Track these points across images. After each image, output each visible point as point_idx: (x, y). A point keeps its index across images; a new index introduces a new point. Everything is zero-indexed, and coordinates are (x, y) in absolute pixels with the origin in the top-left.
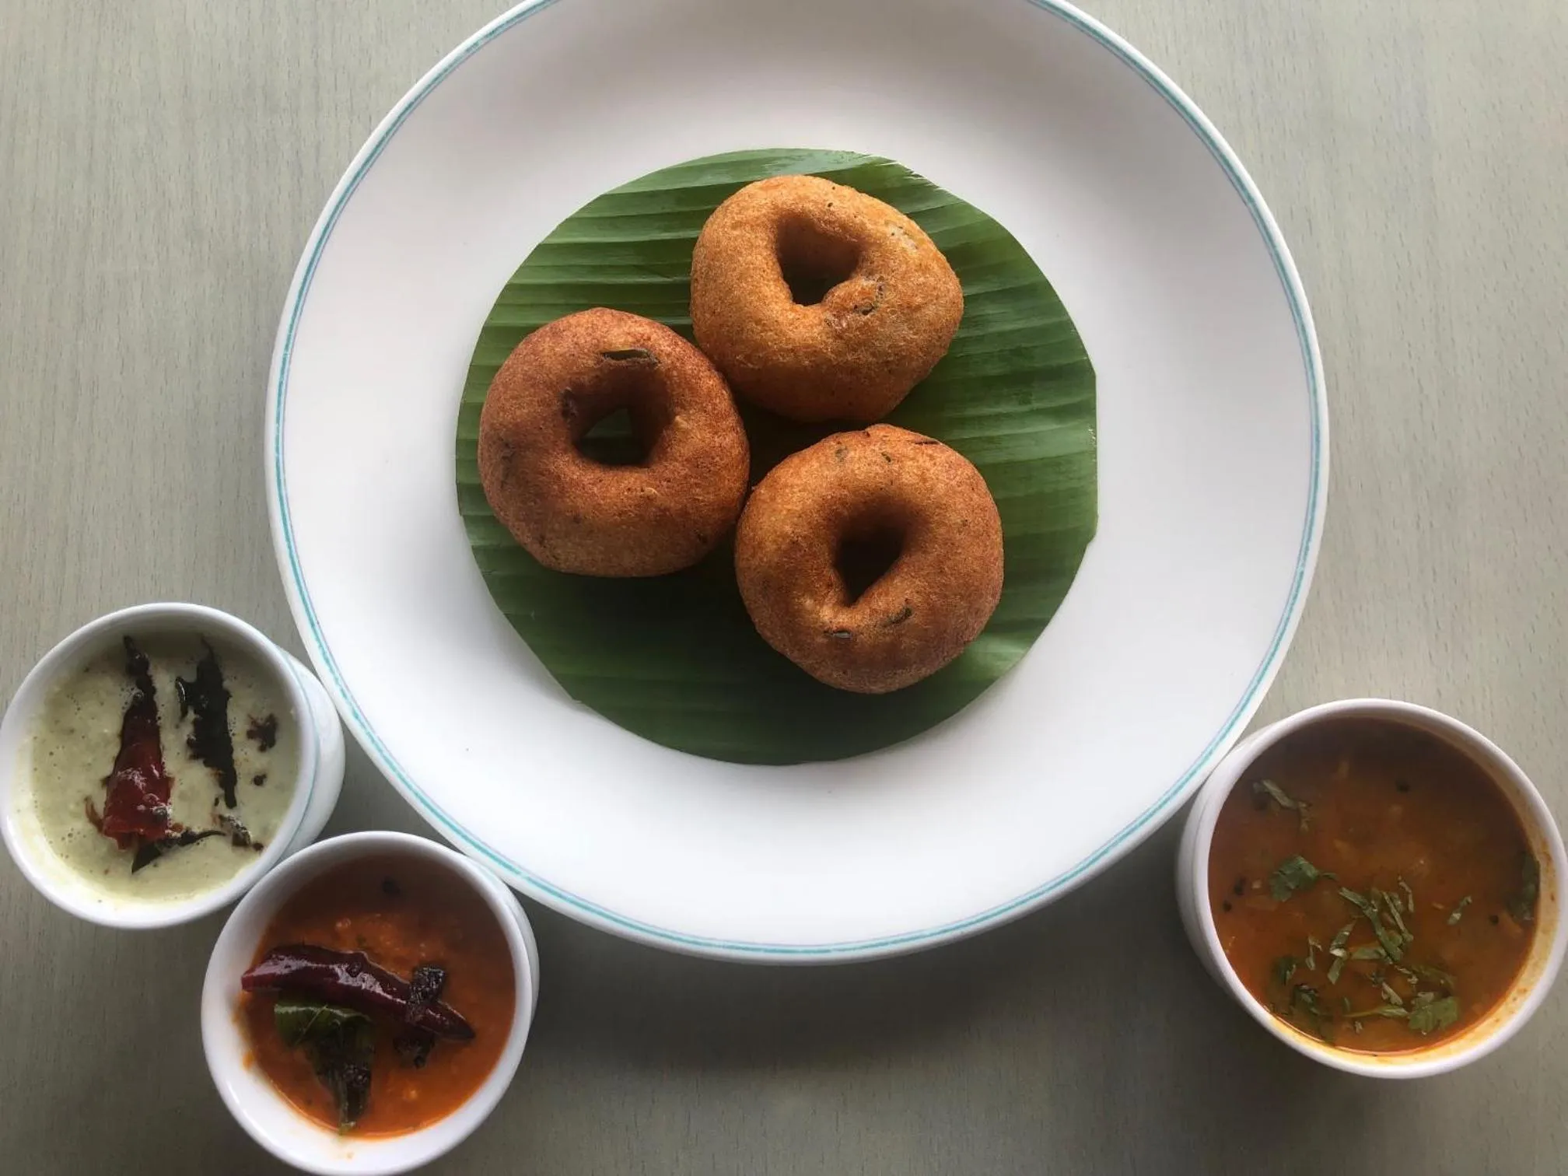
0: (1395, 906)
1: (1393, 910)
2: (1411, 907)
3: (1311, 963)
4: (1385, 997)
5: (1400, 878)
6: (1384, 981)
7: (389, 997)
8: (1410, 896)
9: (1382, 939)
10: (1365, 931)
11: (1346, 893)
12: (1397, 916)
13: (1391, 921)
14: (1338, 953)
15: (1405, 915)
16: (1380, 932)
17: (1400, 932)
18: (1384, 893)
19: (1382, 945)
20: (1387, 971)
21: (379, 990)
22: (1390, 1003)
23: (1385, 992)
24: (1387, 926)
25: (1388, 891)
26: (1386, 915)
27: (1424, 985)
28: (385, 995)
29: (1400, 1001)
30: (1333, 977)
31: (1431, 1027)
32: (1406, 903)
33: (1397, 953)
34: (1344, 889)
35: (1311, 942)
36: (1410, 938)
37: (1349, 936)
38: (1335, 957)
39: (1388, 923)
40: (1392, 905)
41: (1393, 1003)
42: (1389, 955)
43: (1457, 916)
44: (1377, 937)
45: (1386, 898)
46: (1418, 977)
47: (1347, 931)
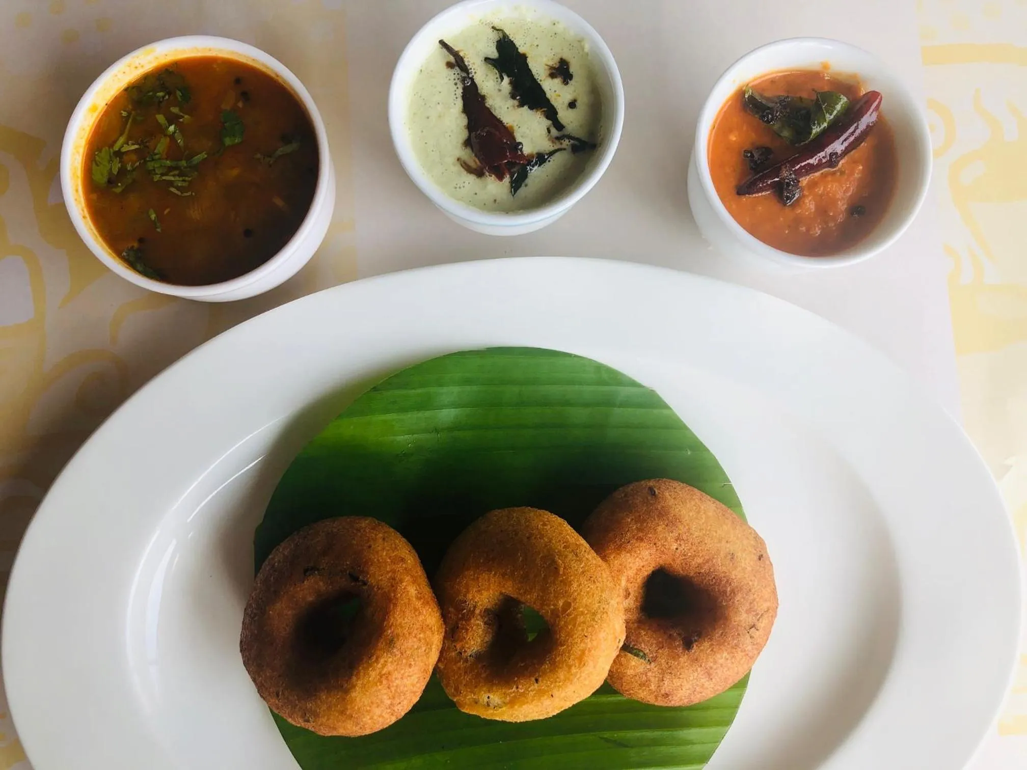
0: (179, 181)
1: (177, 178)
2: (173, 190)
3: (175, 110)
4: (130, 142)
5: (193, 194)
6: (140, 148)
7: (803, 164)
8: (179, 193)
9: (164, 161)
10: (175, 152)
11: (204, 155)
12: (172, 178)
13: (172, 173)
14: (172, 128)
15: (171, 183)
16: (168, 163)
17: (162, 175)
18: (190, 179)
19: (159, 159)
20: (144, 153)
21: (811, 161)
22: (125, 144)
23: (133, 144)
24: (171, 169)
25: (190, 182)
26: (176, 172)
27: (122, 172)
28: (806, 163)
29: (124, 150)
30: (161, 118)
31: (97, 158)
32: (178, 188)
33: (150, 165)
34: (206, 156)
35: (186, 116)
36: (156, 178)
37: (177, 141)
38: (170, 125)
39: (171, 171)
40: (181, 179)
41: (125, 145)
42: (153, 160)
43: (153, 216)
44: (167, 159)
45: (187, 179)
46: (129, 171)
47: (180, 142)
